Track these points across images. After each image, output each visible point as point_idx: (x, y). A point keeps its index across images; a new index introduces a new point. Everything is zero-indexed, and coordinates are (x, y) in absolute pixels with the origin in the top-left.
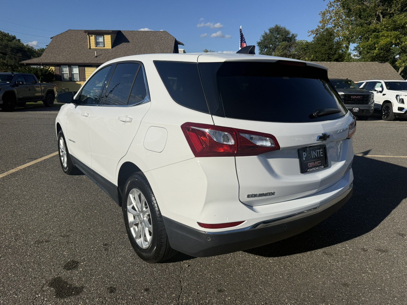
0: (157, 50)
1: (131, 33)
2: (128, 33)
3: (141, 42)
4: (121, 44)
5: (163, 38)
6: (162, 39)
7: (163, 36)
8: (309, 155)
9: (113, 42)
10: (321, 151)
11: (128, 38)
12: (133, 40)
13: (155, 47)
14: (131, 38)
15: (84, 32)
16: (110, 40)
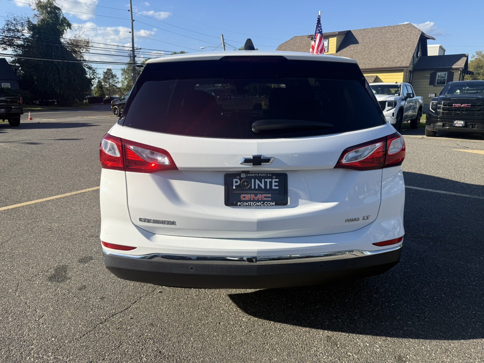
0: (393, 50)
1: (363, 32)
2: (359, 32)
3: (373, 42)
4: (349, 47)
5: (404, 33)
6: (403, 35)
7: (405, 30)
8: (245, 184)
9: (339, 45)
10: (275, 182)
11: (357, 39)
12: (363, 40)
13: (391, 46)
14: (361, 38)
15: (307, 37)
16: (335, 44)
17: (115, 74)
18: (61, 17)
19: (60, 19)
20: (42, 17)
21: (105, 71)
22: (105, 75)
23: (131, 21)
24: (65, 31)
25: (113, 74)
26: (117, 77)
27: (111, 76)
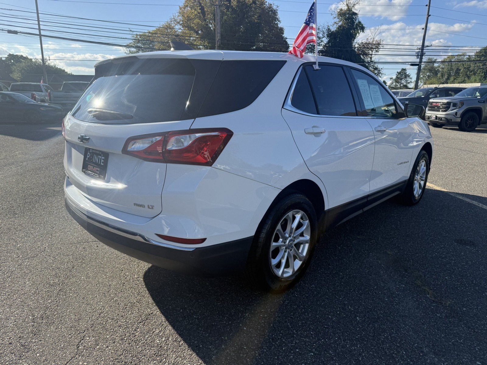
8: (91, 157)
10: (103, 159)
17: (409, 74)
18: (357, 21)
19: (355, 23)
20: (340, 24)
21: (399, 71)
22: (398, 75)
23: (426, 16)
24: (358, 34)
25: (407, 74)
26: (411, 77)
27: (404, 76)
